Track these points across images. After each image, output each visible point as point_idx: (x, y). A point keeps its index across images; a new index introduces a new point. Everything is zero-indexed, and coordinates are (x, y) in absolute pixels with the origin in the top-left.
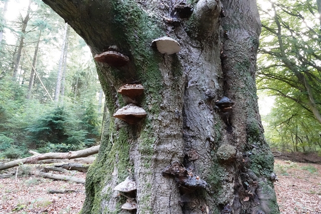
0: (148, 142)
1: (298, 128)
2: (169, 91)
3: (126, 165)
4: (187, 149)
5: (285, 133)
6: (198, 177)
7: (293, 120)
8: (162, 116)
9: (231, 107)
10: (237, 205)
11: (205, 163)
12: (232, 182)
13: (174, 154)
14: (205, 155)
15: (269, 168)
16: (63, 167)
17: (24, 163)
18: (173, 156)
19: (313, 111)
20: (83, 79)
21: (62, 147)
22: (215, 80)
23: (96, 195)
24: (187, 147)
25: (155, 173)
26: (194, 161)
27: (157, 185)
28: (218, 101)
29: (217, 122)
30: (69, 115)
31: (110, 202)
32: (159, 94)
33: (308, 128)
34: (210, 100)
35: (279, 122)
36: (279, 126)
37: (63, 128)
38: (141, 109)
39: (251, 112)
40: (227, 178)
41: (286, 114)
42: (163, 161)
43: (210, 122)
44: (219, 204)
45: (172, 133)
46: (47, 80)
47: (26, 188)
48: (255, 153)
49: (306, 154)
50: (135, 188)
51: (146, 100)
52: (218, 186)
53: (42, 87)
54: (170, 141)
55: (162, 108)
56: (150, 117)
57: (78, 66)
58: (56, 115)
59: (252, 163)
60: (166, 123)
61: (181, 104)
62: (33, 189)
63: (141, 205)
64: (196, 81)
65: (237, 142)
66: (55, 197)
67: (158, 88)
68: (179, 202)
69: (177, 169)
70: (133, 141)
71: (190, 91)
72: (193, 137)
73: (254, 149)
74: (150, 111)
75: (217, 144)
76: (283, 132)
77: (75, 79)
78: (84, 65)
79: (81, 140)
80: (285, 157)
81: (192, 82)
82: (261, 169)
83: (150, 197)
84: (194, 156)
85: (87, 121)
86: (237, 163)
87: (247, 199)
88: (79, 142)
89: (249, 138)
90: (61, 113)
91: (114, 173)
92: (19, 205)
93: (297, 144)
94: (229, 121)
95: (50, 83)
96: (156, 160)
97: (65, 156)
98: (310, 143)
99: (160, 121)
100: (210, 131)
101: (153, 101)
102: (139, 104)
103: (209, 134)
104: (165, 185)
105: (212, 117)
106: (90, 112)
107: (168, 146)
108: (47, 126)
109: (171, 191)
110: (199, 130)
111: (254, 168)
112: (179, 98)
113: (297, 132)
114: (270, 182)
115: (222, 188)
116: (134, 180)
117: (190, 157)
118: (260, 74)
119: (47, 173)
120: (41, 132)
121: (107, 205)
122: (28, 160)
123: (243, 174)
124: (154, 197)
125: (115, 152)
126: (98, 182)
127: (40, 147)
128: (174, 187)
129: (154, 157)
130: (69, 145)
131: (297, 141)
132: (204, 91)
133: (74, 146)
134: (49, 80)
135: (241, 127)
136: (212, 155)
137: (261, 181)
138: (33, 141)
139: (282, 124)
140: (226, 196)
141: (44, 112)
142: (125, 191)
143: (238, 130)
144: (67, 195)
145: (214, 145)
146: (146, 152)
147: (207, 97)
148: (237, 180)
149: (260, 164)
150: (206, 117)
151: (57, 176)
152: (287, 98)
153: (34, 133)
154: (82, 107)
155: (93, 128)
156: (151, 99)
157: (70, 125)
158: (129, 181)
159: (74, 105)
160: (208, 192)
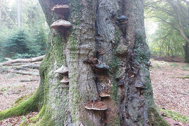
0: (74, 43)
1: (170, 42)
2: (86, 9)
3: (61, 58)
4: (98, 48)
5: (162, 45)
6: (104, 64)
7: (168, 37)
8: (82, 27)
9: (126, 22)
10: (127, 79)
11: (109, 56)
12: (124, 67)
13: (90, 51)
14: (109, 51)
15: (147, 59)
16: (28, 67)
17: (3, 66)
18: (89, 52)
19: (181, 31)
20: (35, 12)
21: (26, 56)
22: (117, 4)
23: (45, 77)
24: (98, 47)
25: (79, 61)
26: (102, 55)
27: (80, 68)
28: (118, 18)
29: (117, 31)
30: (28, 36)
31: (54, 80)
32: (79, 11)
33: (176, 41)
34: (113, 16)
35: (160, 38)
36: (159, 41)
37: (25, 44)
38: (68, 22)
39: (139, 25)
40: (121, 64)
41: (164, 33)
42: (83, 54)
43: (113, 31)
44: (117, 79)
45: (89, 37)
46: (10, 13)
47: (7, 79)
48: (139, 50)
49: (173, 57)
50: (67, 71)
51: (71, 16)
52: (116, 69)
53: (8, 18)
54: (88, 42)
55: (81, 21)
56: (74, 27)
57: (31, 3)
58: (19, 36)
59: (137, 56)
60: (84, 31)
61: (94, 19)
62: (10, 80)
63: (71, 80)
64: (104, 3)
65: (129, 44)
66: (25, 84)
67: (79, 7)
68: (93, 77)
69: (92, 59)
70: (64, 44)
71: (100, 11)
72: (102, 41)
73: (139, 48)
74: (74, 23)
75: (116, 45)
76: (161, 44)
77: (29, 11)
78: (34, 2)
79: (38, 52)
80: (160, 59)
81: (102, 5)
82: (142, 59)
83: (76, 75)
84: (102, 52)
85: (41, 40)
86: (128, 56)
87: (133, 76)
88: (37, 53)
89: (136, 41)
90: (23, 35)
91: (55, 64)
92: (3, 88)
93: (168, 51)
94: (125, 31)
95: (13, 15)
96: (79, 54)
97: (28, 61)
98: (176, 51)
99: (80, 29)
100: (112, 37)
101: (76, 16)
102: (66, 19)
103: (112, 39)
104: (85, 68)
105: (114, 28)
106: (42, 34)
107: (87, 46)
108: (15, 43)
109: (88, 71)
110: (106, 36)
111: (138, 59)
112: (93, 15)
113: (169, 44)
114: (147, 67)
115: (119, 70)
116: (67, 66)
117: (100, 52)
118: (150, 7)
119: (18, 71)
120: (11, 47)
121: (52, 81)
122: (5, 64)
123: (131, 63)
124: (78, 75)
125: (54, 51)
126: (46, 70)
127: (12, 56)
128: (90, 69)
129: (78, 52)
130: (30, 55)
131: (169, 50)
132: (109, 11)
133: (33, 55)
134: (12, 13)
135: (132, 35)
136: (114, 51)
137: (142, 66)
138: (7, 53)
139: (161, 40)
140: (121, 74)
141: (11, 34)
142: (61, 72)
143: (130, 36)
144: (32, 83)
145: (115, 45)
146: (73, 49)
147: (111, 15)
148: (127, 66)
149: (142, 56)
150: (110, 28)
151: (25, 72)
152: (166, 23)
153: (7, 47)
154: (36, 31)
155: (45, 44)
156: (74, 15)
157: (30, 42)
158: (64, 67)
159: (31, 30)
160: (110, 72)
